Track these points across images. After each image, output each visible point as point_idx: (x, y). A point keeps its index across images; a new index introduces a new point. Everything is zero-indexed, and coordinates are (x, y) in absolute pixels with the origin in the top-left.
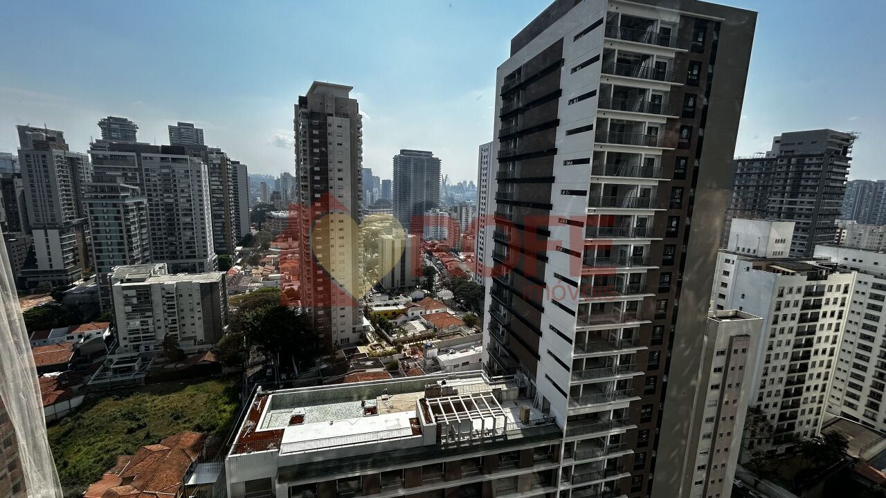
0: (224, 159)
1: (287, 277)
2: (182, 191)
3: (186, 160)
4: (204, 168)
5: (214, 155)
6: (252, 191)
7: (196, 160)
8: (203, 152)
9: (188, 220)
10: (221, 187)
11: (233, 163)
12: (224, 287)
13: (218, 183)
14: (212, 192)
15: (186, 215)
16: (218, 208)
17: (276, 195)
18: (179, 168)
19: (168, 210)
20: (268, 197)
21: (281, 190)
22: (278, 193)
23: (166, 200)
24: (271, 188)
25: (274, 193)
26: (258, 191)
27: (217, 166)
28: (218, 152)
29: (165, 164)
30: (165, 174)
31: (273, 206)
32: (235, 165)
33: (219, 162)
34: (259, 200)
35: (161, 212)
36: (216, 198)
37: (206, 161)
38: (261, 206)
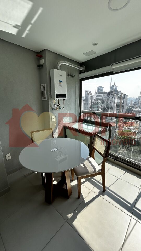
0: (122, 94)
1: (134, 129)
2: (111, 103)
3: (112, 95)
4: (116, 96)
5: (119, 93)
6: (128, 102)
7: (115, 94)
8: (116, 92)
9: (111, 110)
10: (120, 101)
11: (124, 94)
12: (116, 128)
13: (119, 100)
14: (117, 103)
15: (110, 109)
16: (118, 107)
17: (135, 104)
18: (111, 97)
19: (107, 107)
20: (133, 104)
21: (137, 102)
22: (136, 103)
23: (107, 105)
24: (134, 102)
25: (135, 103)
26: (130, 102)
27: (120, 96)
28: (121, 92)
29: (108, 96)
30: (108, 99)
31: (133, 107)
32: (125, 95)
33: (120, 94)
34: (130, 105)
35: (105, 108)
36: (118, 104)
37: (117, 95)
38: (130, 107)
